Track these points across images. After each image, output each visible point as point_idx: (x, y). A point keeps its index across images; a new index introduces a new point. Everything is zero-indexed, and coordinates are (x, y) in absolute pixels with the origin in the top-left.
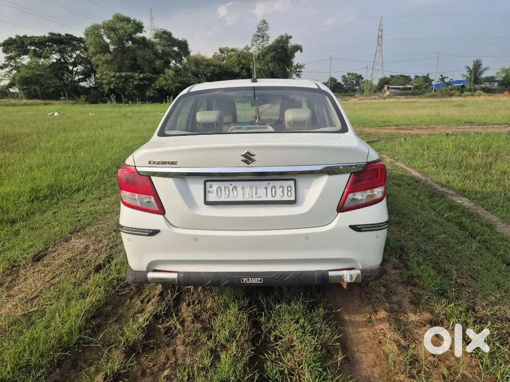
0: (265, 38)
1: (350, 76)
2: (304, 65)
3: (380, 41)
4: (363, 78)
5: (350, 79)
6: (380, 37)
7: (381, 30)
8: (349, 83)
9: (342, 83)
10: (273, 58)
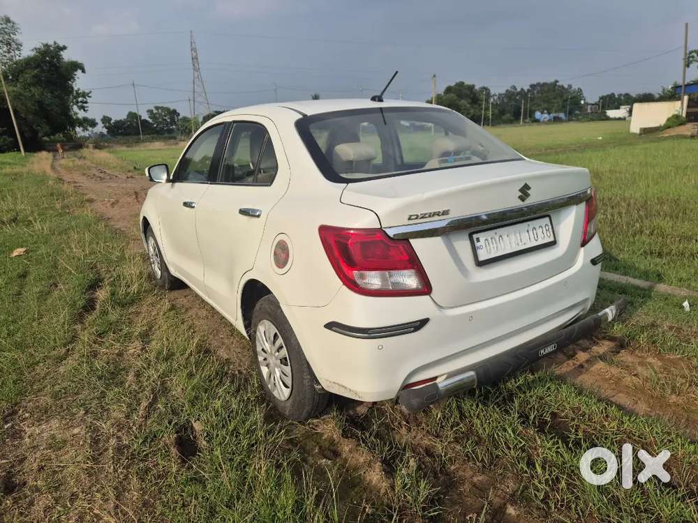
0: (14, 46)
1: (160, 111)
2: (90, 92)
3: (196, 64)
4: (179, 114)
5: (160, 114)
6: (195, 59)
7: (194, 49)
8: (160, 120)
9: (150, 121)
10: (36, 80)
